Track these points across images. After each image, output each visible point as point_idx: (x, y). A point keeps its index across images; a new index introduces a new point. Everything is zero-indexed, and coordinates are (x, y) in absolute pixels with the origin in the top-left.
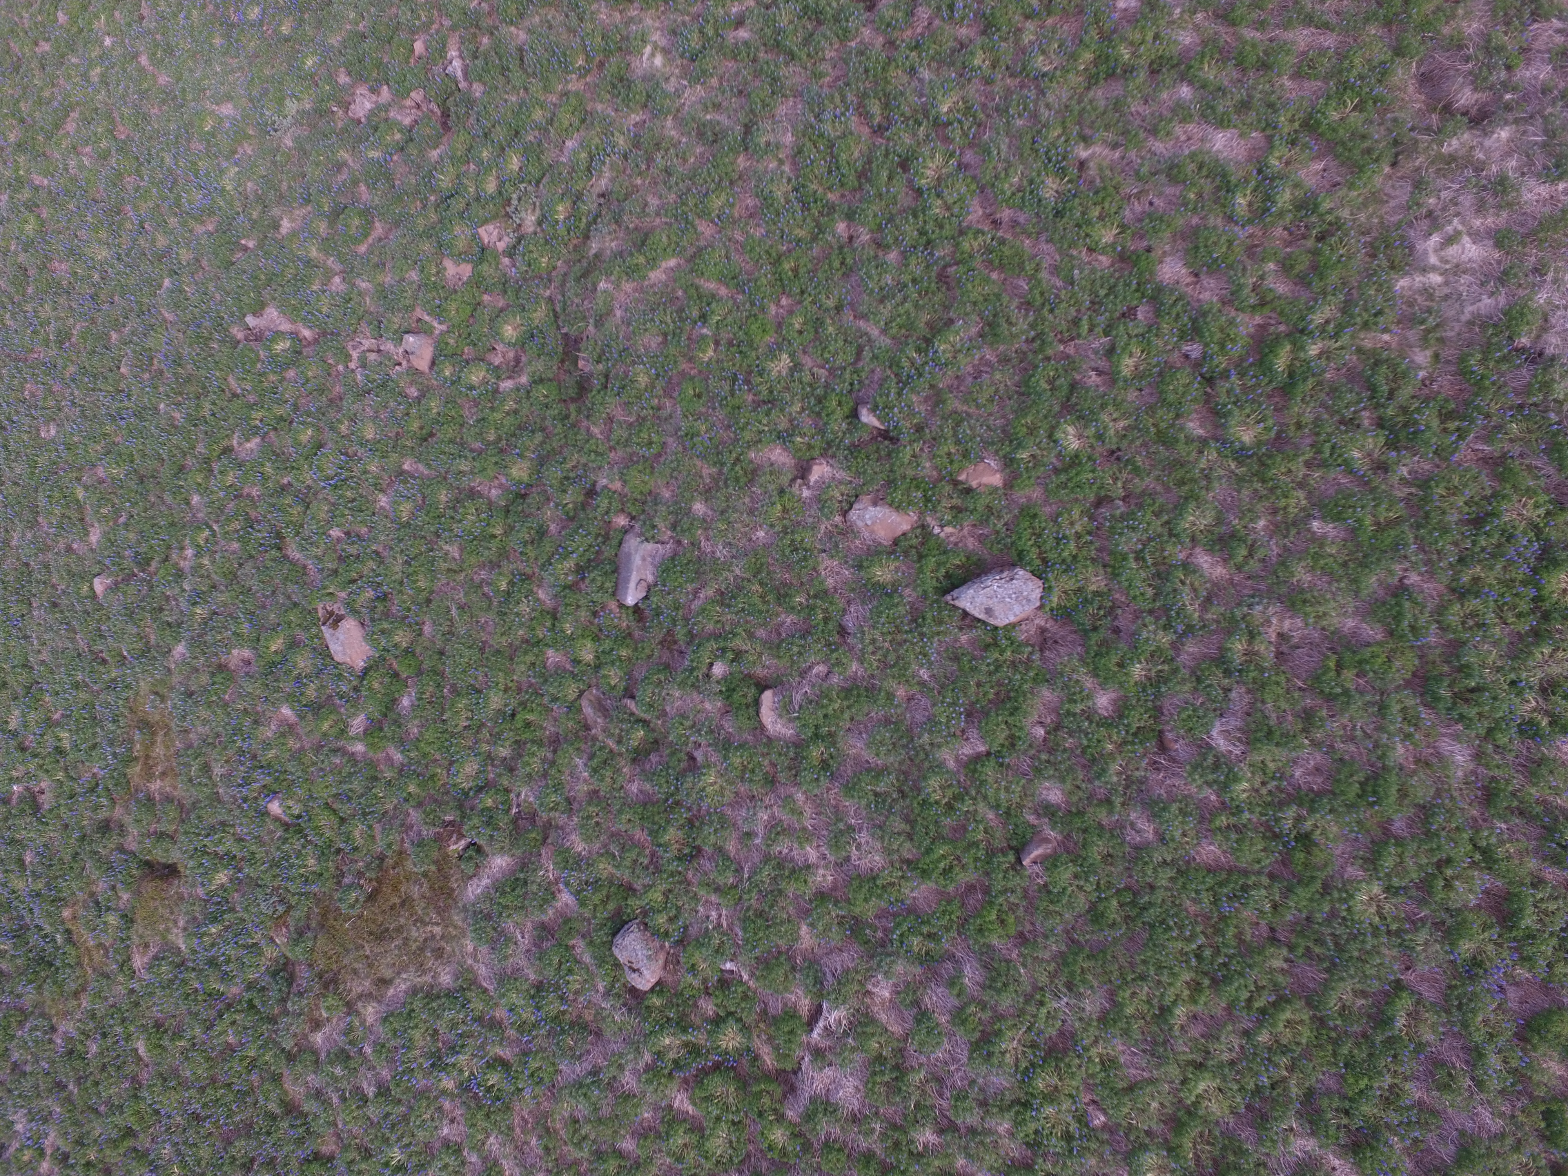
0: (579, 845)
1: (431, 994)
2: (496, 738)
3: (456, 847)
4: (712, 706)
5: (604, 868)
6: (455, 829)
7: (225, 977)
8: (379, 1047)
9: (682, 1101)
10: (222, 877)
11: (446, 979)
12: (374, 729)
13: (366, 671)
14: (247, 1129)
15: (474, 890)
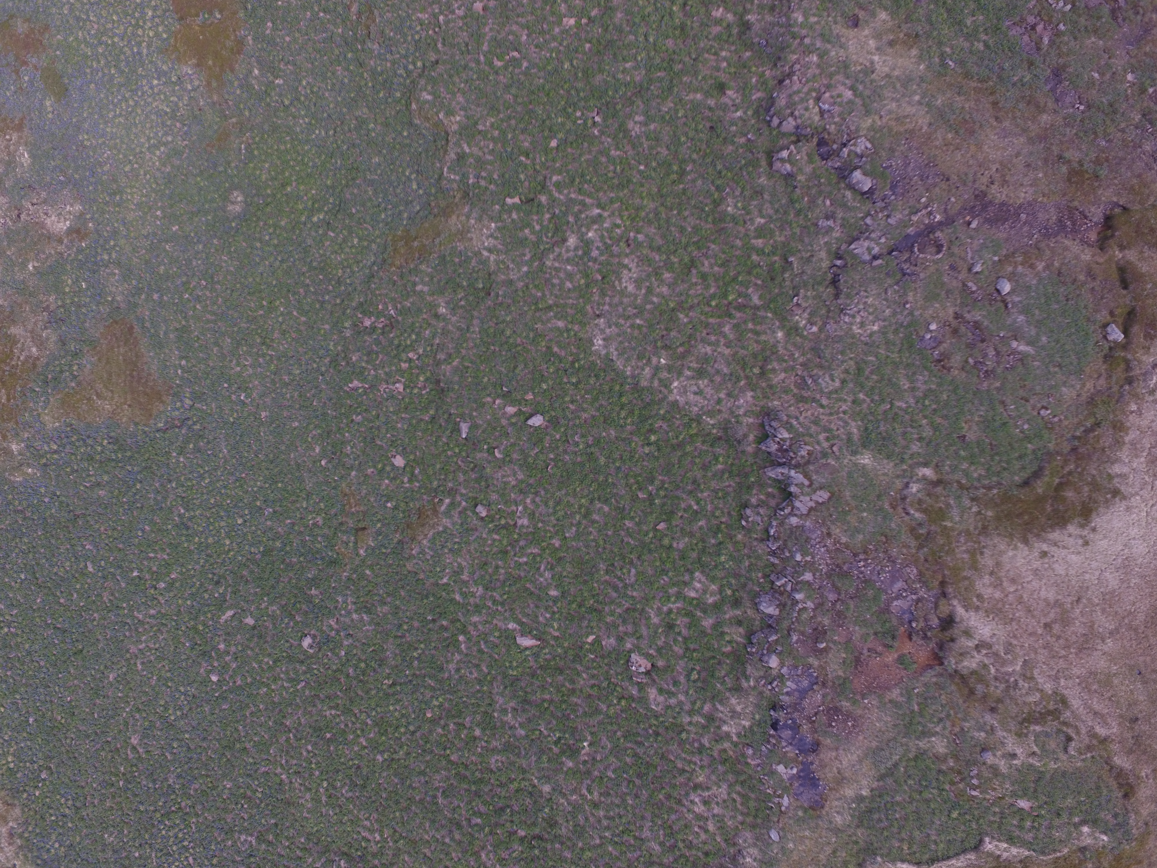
0: (464, 491)
1: (438, 533)
2: (440, 474)
3: (436, 500)
4: (485, 455)
5: (470, 495)
6: (435, 497)
7: (386, 548)
8: (429, 548)
9: (496, 537)
10: (379, 525)
11: (441, 529)
12: (410, 480)
13: (404, 468)
14: (401, 580)
15: (443, 508)
